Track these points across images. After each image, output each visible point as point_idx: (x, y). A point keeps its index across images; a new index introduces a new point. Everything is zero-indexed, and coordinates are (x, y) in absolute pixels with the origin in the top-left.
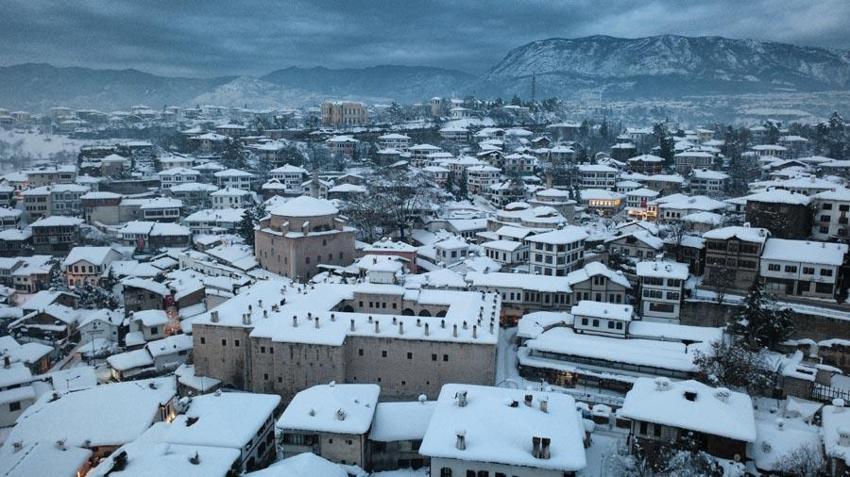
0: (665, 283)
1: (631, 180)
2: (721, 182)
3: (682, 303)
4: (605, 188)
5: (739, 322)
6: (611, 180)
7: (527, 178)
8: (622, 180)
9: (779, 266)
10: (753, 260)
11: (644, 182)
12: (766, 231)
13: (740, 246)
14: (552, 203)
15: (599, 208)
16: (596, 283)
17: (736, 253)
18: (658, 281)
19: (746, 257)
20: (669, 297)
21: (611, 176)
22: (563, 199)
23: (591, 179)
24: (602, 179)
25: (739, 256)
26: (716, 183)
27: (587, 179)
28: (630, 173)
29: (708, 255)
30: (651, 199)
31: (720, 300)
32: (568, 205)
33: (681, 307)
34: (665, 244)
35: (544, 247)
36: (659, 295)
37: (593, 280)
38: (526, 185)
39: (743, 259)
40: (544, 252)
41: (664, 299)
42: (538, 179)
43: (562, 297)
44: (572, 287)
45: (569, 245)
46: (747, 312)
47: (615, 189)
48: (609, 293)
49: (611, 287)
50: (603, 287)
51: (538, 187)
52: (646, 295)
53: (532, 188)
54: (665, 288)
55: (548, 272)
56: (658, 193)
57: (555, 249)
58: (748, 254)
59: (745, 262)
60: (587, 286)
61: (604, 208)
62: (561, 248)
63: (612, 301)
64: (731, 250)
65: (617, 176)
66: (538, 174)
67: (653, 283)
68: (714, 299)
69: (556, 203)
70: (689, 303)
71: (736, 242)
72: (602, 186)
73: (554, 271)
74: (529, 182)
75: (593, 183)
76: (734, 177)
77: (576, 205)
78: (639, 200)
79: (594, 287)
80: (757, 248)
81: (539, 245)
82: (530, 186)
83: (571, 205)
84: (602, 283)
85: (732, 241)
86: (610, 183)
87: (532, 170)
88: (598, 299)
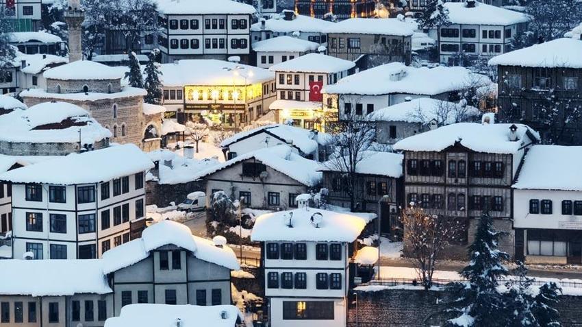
0: (311, 252)
1: (291, 34)
2: (508, 33)
3: (351, 297)
4: (226, 57)
5: (454, 321)
6: (242, 34)
7: (24, 37)
8: (269, 34)
9: (550, 203)
10: (498, 192)
11: (321, 38)
12: (522, 129)
13: (471, 164)
14: (82, 97)
15: (209, 107)
16: (164, 265)
17: (463, 181)
18: (296, 250)
19: (485, 189)
20: (321, 285)
21: (238, 25)
22: (111, 85)
23: (189, 34)
24: (216, 34)
25: (469, 186)
26: (497, 35)
27: (178, 34)
28: (289, 17)
29: (408, 189)
30: (334, 78)
31: (428, 282)
32: (124, 101)
33: (350, 306)
34: (326, 173)
35: (45, 195)
36: (300, 283)
37: (157, 257)
38: (20, 56)
39: (478, 192)
40: (46, 205)
41: (312, 291)
42: (54, 39)
43: (89, 305)
44: (110, 278)
45: (105, 186)
46: (470, 296)
47: (250, 59)
48: (195, 287)
49: (197, 273)
50: (180, 275)
51: (51, 58)
52: (273, 285)
53: (35, 62)
54: (311, 265)
55: (58, 252)
56: (352, 64)
57: (70, 195)
58: (487, 181)
59: (482, 198)
60: (142, 274)
61: (222, 107)
62: (84, 193)
63: (201, 301)
64: (452, 175)
65: (256, 27)
66: (55, 25)
67: (287, 256)
68: (415, 283)
69: (94, 96)
70: (365, 295)
71: (461, 156)
72: (218, 50)
73: (72, 249)
74: (30, 48)
75: (195, 45)
76: (539, 18)
77: (149, 99)
78: (304, 84)
79: (160, 275)
80: (504, 166)
81: (34, 191)
82: (29, 58)
83: (133, 100)
84: (177, 265)
85: (452, 155)
86: (238, 44)
87: (37, 14)
88: (171, 299)
